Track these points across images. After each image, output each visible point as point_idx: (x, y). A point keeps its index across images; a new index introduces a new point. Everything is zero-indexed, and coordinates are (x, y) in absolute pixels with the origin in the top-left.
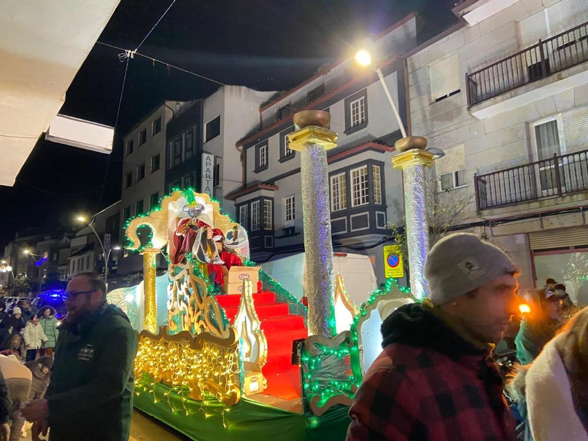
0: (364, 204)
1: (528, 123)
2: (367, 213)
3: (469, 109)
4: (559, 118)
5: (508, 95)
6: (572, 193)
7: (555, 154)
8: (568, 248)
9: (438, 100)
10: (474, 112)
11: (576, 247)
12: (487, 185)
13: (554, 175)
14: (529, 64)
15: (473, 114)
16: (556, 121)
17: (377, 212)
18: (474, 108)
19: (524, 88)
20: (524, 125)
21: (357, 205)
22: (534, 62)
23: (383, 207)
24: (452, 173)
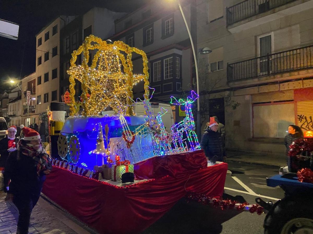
0: (170, 78)
1: (256, 36)
2: (172, 83)
3: (227, 27)
4: (272, 34)
5: (247, 20)
6: (274, 74)
7: (268, 53)
8: (270, 102)
9: (212, 22)
10: (229, 29)
11: (274, 102)
12: (233, 69)
13: (266, 65)
14: (259, 4)
15: (229, 30)
16: (270, 36)
17: (177, 83)
18: (229, 27)
19: (255, 16)
20: (254, 37)
21: (167, 79)
22: (262, 3)
23: (181, 80)
24: (216, 62)
